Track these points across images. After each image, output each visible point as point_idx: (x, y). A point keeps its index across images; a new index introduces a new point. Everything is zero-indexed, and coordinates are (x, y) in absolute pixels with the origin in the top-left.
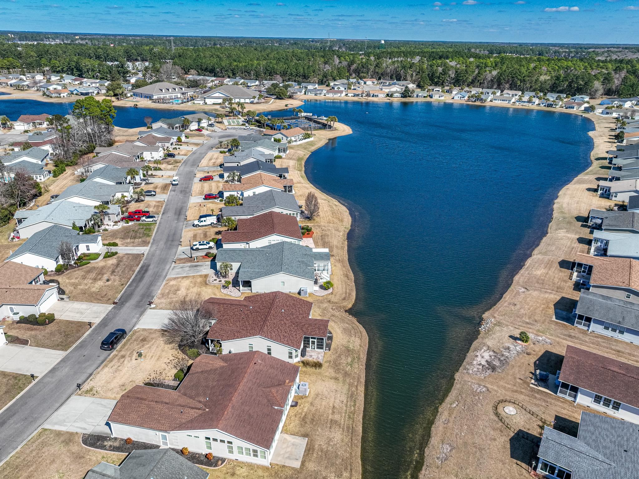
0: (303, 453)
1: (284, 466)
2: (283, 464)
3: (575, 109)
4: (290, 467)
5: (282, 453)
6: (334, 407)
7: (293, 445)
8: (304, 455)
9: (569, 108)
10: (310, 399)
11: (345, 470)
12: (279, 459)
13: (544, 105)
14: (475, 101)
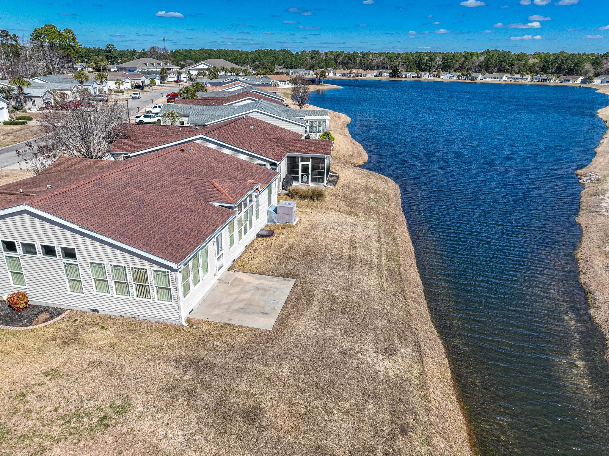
0: (281, 304)
1: (226, 326)
2: (226, 321)
3: (570, 83)
4: (242, 327)
5: (225, 301)
6: (352, 241)
7: (257, 288)
8: (285, 306)
9: (564, 81)
10: (300, 230)
11: (400, 340)
12: (216, 312)
13: (537, 80)
14: (465, 80)
